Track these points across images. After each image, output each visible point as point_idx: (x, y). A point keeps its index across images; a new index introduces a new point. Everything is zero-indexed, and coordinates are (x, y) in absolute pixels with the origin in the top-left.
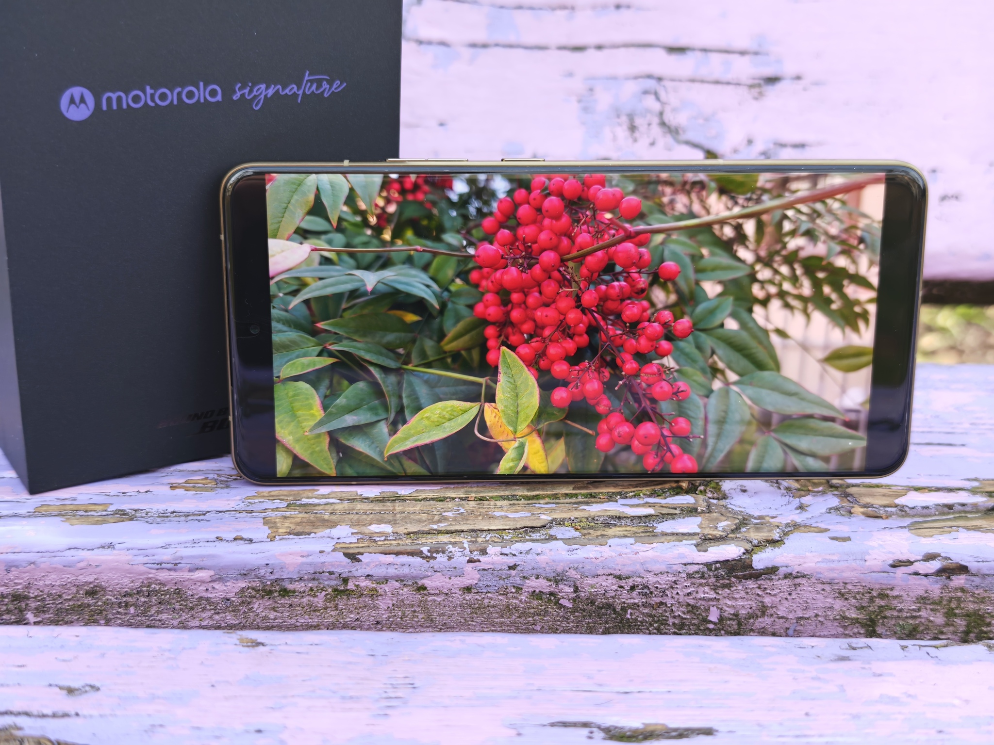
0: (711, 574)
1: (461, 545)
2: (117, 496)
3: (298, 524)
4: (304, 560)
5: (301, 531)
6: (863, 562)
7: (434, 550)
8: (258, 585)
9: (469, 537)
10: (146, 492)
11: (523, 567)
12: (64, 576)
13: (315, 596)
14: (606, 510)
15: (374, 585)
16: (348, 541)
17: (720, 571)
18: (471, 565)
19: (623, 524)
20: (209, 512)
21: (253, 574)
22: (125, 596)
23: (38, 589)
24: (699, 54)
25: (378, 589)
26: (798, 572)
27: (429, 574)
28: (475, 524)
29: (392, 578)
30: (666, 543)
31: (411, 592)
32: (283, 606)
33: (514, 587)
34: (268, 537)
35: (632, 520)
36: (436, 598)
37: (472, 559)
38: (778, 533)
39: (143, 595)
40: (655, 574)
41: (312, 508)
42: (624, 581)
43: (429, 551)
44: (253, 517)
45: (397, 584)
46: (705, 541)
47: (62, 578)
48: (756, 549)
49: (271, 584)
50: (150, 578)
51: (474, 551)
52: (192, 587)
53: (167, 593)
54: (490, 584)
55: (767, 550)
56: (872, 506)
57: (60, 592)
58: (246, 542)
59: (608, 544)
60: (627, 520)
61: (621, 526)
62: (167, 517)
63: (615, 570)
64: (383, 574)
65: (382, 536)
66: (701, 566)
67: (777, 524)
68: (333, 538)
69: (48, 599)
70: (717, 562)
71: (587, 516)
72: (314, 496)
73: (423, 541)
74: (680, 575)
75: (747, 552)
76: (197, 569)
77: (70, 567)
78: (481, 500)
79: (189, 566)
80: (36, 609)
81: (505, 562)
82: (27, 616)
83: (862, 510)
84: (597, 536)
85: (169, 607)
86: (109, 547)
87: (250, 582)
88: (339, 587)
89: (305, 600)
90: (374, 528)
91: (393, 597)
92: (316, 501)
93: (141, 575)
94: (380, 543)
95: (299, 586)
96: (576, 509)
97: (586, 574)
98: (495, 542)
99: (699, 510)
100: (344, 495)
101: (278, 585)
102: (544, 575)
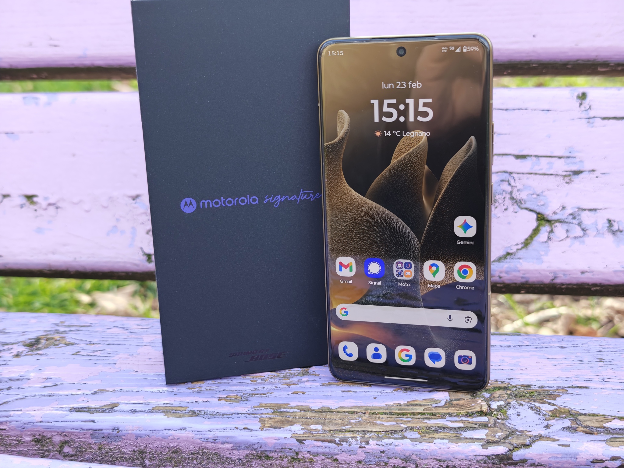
0: (490, 461)
1: (356, 438)
2: (193, 403)
3: (275, 422)
4: (277, 441)
5: (276, 426)
6: (576, 459)
7: (342, 440)
8: (254, 453)
9: (361, 435)
10: (207, 401)
11: (388, 452)
12: (162, 443)
13: (283, 460)
14: (437, 423)
15: (311, 457)
16: (299, 433)
17: (494, 460)
18: (361, 449)
19: (445, 431)
20: (234, 413)
21: (252, 447)
22: (191, 454)
23: (151, 449)
24: (534, 158)
25: (314, 459)
26: (538, 463)
27: (339, 453)
28: (365, 427)
29: (320, 454)
30: (465, 443)
31: (330, 462)
32: (267, 465)
33: (384, 462)
34: (260, 429)
35: (450, 430)
36: (343, 466)
37: (362, 447)
38: (529, 440)
39: (200, 454)
40: (459, 460)
41: (285, 414)
42: (442, 463)
43: (339, 441)
44: (255, 417)
45: (323, 457)
46: (488, 443)
47: (162, 444)
48: (515, 449)
49: (261, 452)
50: (203, 446)
51: (362, 442)
52: (223, 452)
53: (211, 454)
54: (371, 460)
55: (521, 450)
56: (589, 427)
57: (161, 451)
58: (249, 430)
59: (434, 442)
60: (448, 430)
61: (444, 433)
62: (214, 415)
63: (437, 456)
64: (316, 452)
65: (316, 431)
66: (484, 457)
67: (530, 435)
68: (291, 431)
69: (155, 454)
70: (493, 455)
71: (426, 426)
72: (287, 407)
73: (337, 435)
74: (473, 461)
75: (510, 450)
76: (225, 443)
77: (165, 438)
78: (373, 414)
79: (221, 441)
80: (150, 458)
81: (379, 449)
82: (146, 462)
83: (583, 429)
84: (429, 438)
85: (212, 461)
86: (184, 430)
87: (250, 451)
88: (294, 457)
89: (277, 462)
90: (313, 427)
91: (322, 463)
92: (288, 410)
93: (198, 444)
94: (314, 435)
95: (274, 455)
96: (421, 422)
97: (422, 458)
98: (374, 438)
99: (489, 426)
100: (302, 408)
101: (264, 453)
102: (399, 457)
